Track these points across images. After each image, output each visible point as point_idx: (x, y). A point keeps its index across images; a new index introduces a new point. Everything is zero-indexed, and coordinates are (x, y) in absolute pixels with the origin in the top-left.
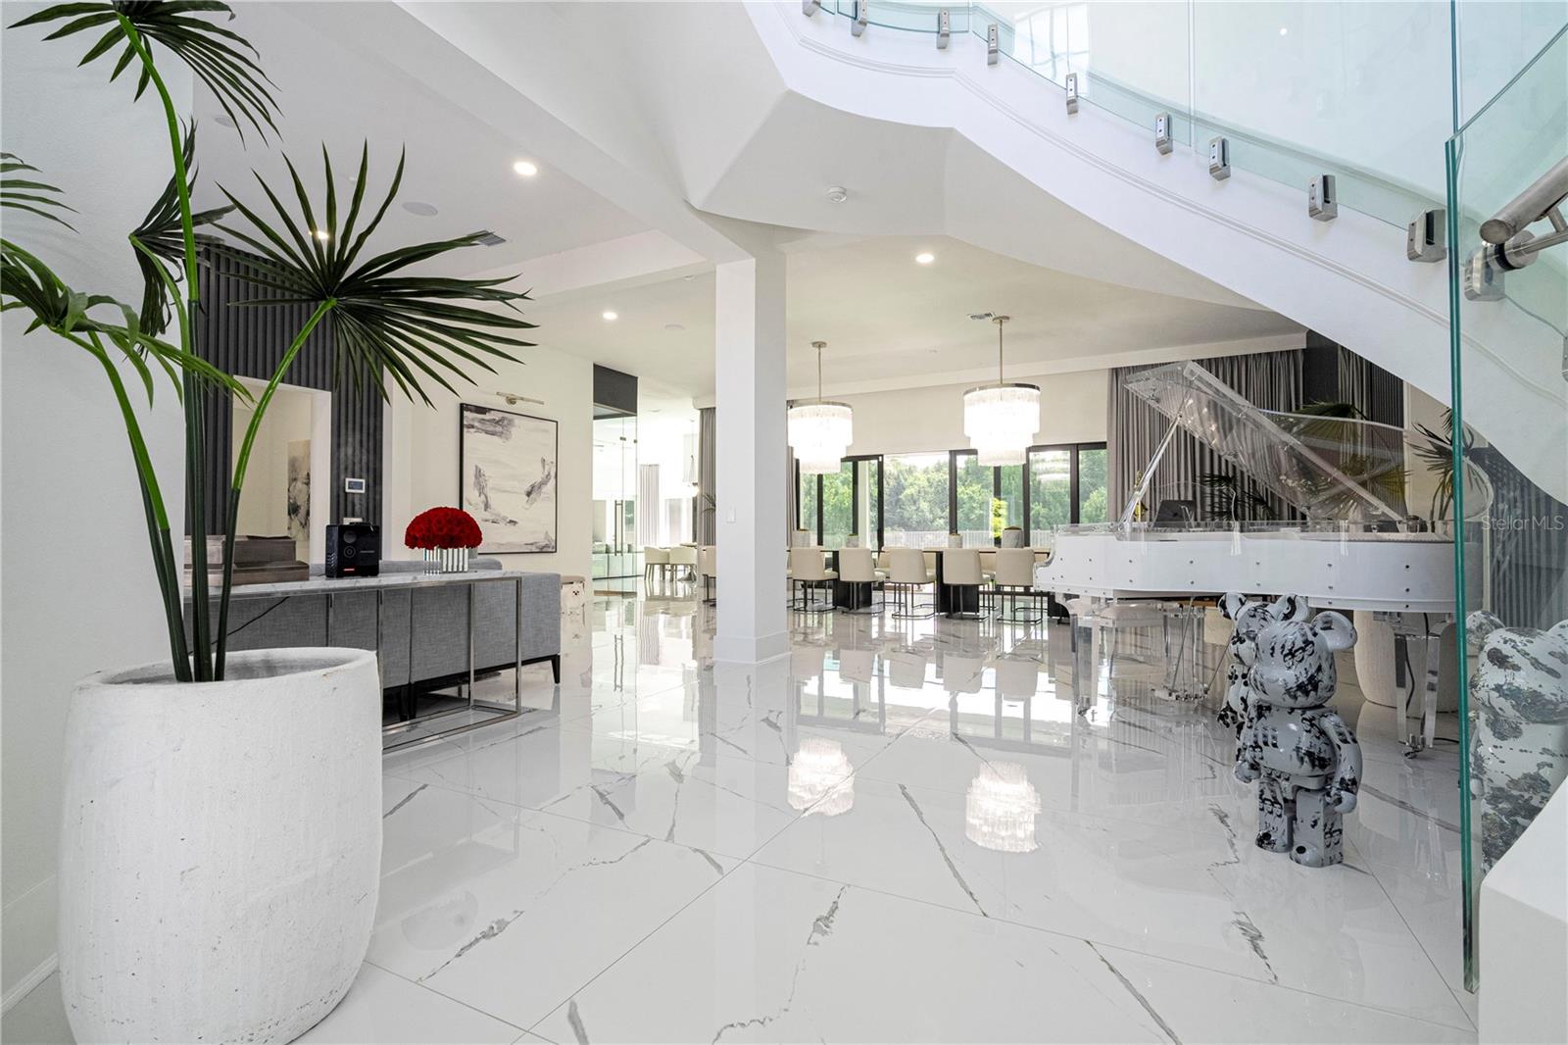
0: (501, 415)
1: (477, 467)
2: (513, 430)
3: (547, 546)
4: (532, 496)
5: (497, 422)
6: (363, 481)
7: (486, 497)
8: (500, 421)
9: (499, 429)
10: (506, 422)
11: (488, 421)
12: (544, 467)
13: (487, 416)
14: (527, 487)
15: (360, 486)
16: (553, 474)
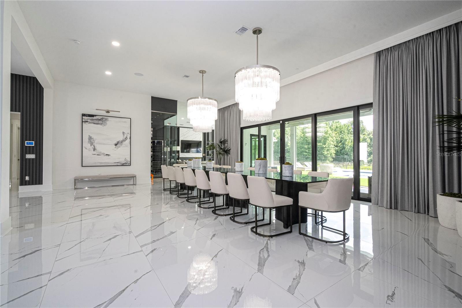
0: (101, 117)
1: (89, 136)
2: (108, 122)
3: (125, 163)
4: (117, 146)
5: (100, 120)
6: (34, 142)
7: (94, 146)
8: (101, 119)
9: (100, 122)
10: (104, 119)
11: (95, 119)
12: (124, 135)
13: (95, 118)
14: (115, 142)
15: (32, 144)
16: (129, 137)
